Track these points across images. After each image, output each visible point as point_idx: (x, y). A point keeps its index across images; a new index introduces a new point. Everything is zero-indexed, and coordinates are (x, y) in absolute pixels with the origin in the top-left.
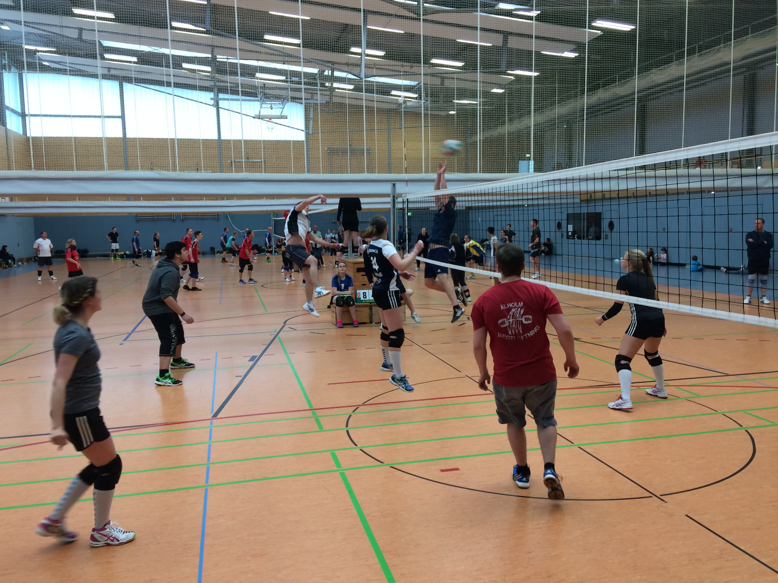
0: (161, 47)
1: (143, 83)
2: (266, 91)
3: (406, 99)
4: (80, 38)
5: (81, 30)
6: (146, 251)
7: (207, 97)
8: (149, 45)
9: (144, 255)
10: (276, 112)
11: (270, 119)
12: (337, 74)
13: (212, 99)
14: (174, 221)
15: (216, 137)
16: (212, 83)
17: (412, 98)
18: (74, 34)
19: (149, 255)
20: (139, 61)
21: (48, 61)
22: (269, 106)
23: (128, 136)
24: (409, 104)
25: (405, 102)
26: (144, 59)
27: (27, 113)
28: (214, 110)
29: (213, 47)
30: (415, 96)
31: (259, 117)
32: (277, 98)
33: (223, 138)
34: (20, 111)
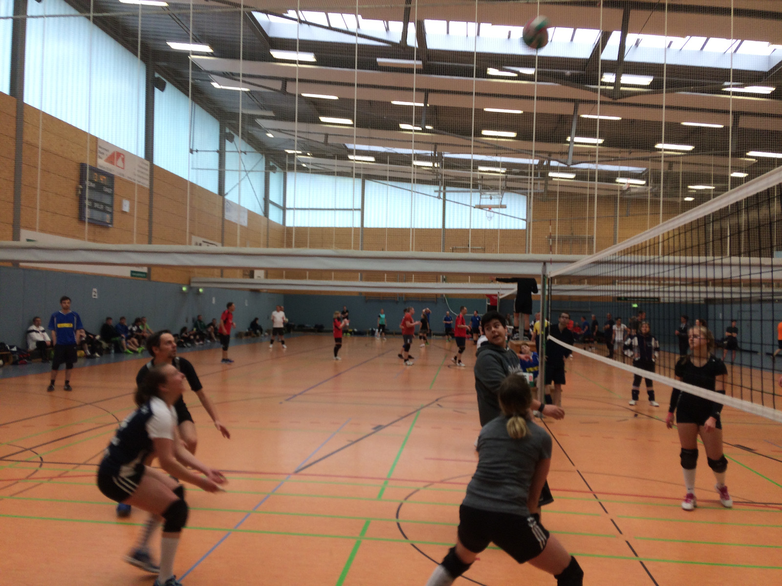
0: (394, 147)
1: (380, 179)
2: (484, 182)
3: (631, 186)
4: (326, 143)
5: (327, 135)
6: (370, 329)
7: (431, 189)
8: (383, 146)
9: (369, 333)
10: (496, 202)
11: (490, 208)
12: (553, 163)
13: (435, 191)
14: (397, 302)
15: (440, 226)
16: (435, 177)
17: (639, 185)
18: (322, 139)
19: (373, 333)
20: (376, 159)
21: (305, 163)
22: (489, 196)
23: (365, 226)
24: (633, 191)
25: (629, 188)
26: (380, 158)
27: (288, 206)
28: (441, 201)
29: (436, 144)
30: (643, 182)
31: (480, 207)
32: (495, 189)
33: (447, 227)
34: (282, 205)
